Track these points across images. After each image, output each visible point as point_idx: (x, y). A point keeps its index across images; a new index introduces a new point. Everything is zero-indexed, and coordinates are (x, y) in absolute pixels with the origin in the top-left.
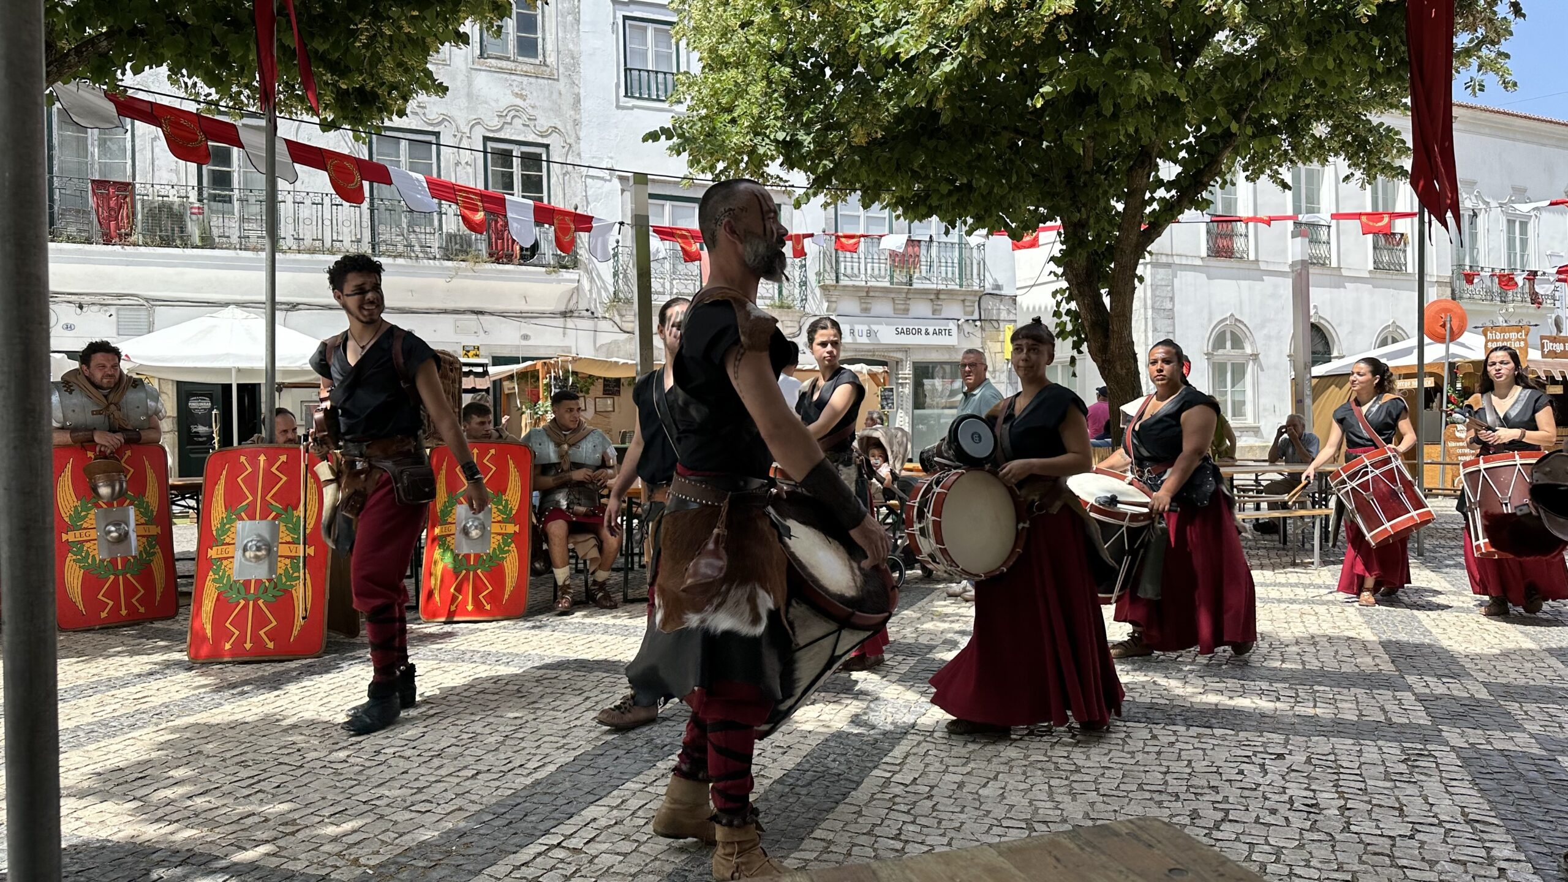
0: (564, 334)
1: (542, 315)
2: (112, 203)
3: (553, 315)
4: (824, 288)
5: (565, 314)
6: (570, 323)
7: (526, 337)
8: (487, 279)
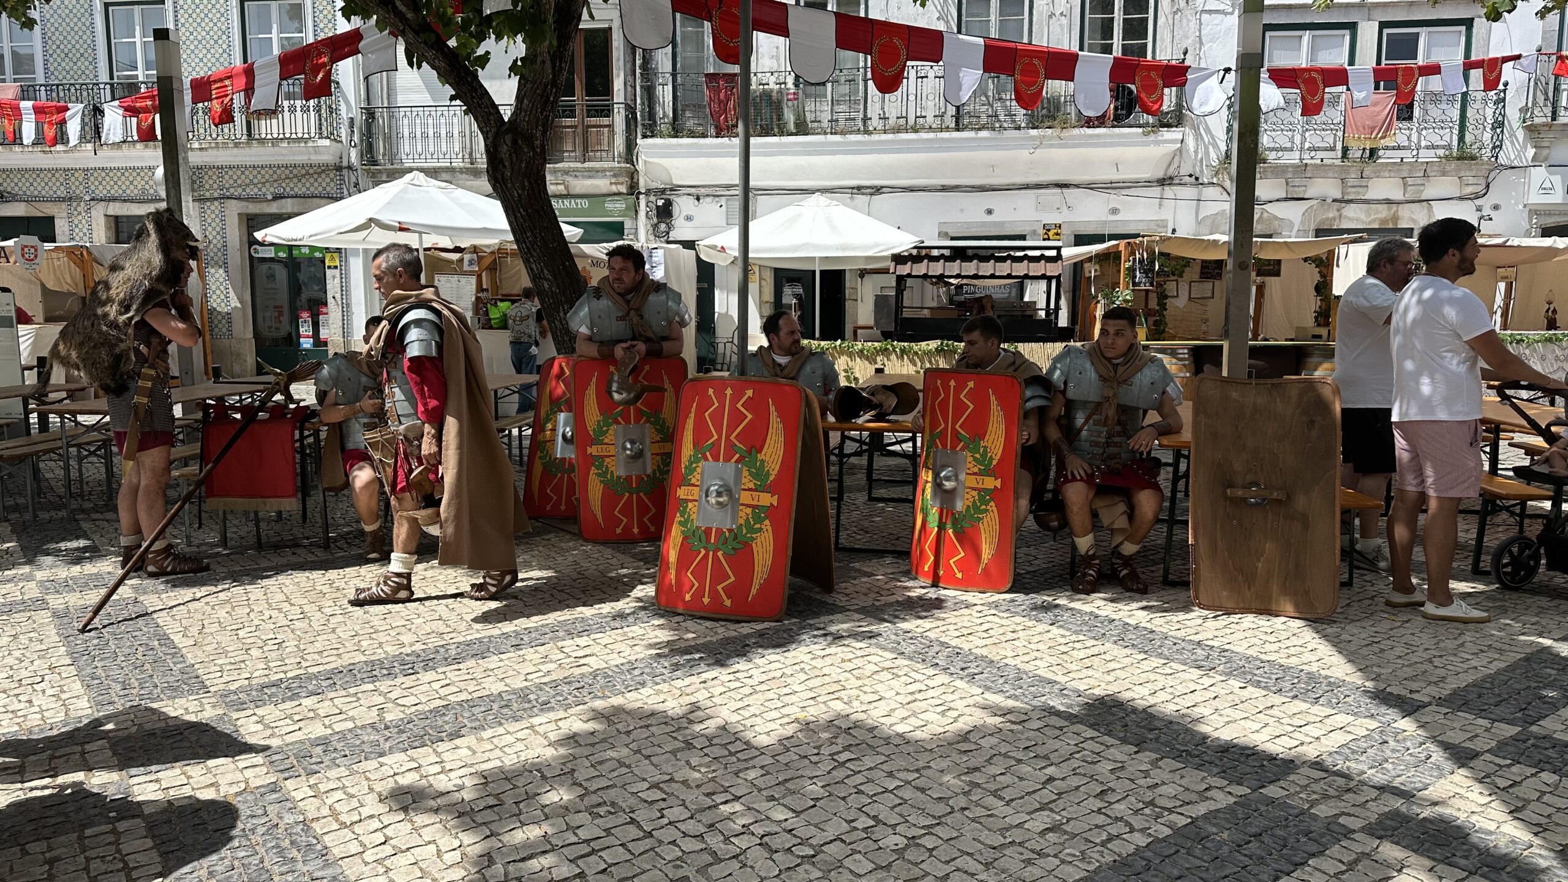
0: (1160, 205)
1: (1135, 184)
2: (722, 95)
3: (1148, 184)
4: (1532, 130)
5: (1164, 182)
6: (1169, 192)
7: (1114, 211)
8: (1074, 146)
